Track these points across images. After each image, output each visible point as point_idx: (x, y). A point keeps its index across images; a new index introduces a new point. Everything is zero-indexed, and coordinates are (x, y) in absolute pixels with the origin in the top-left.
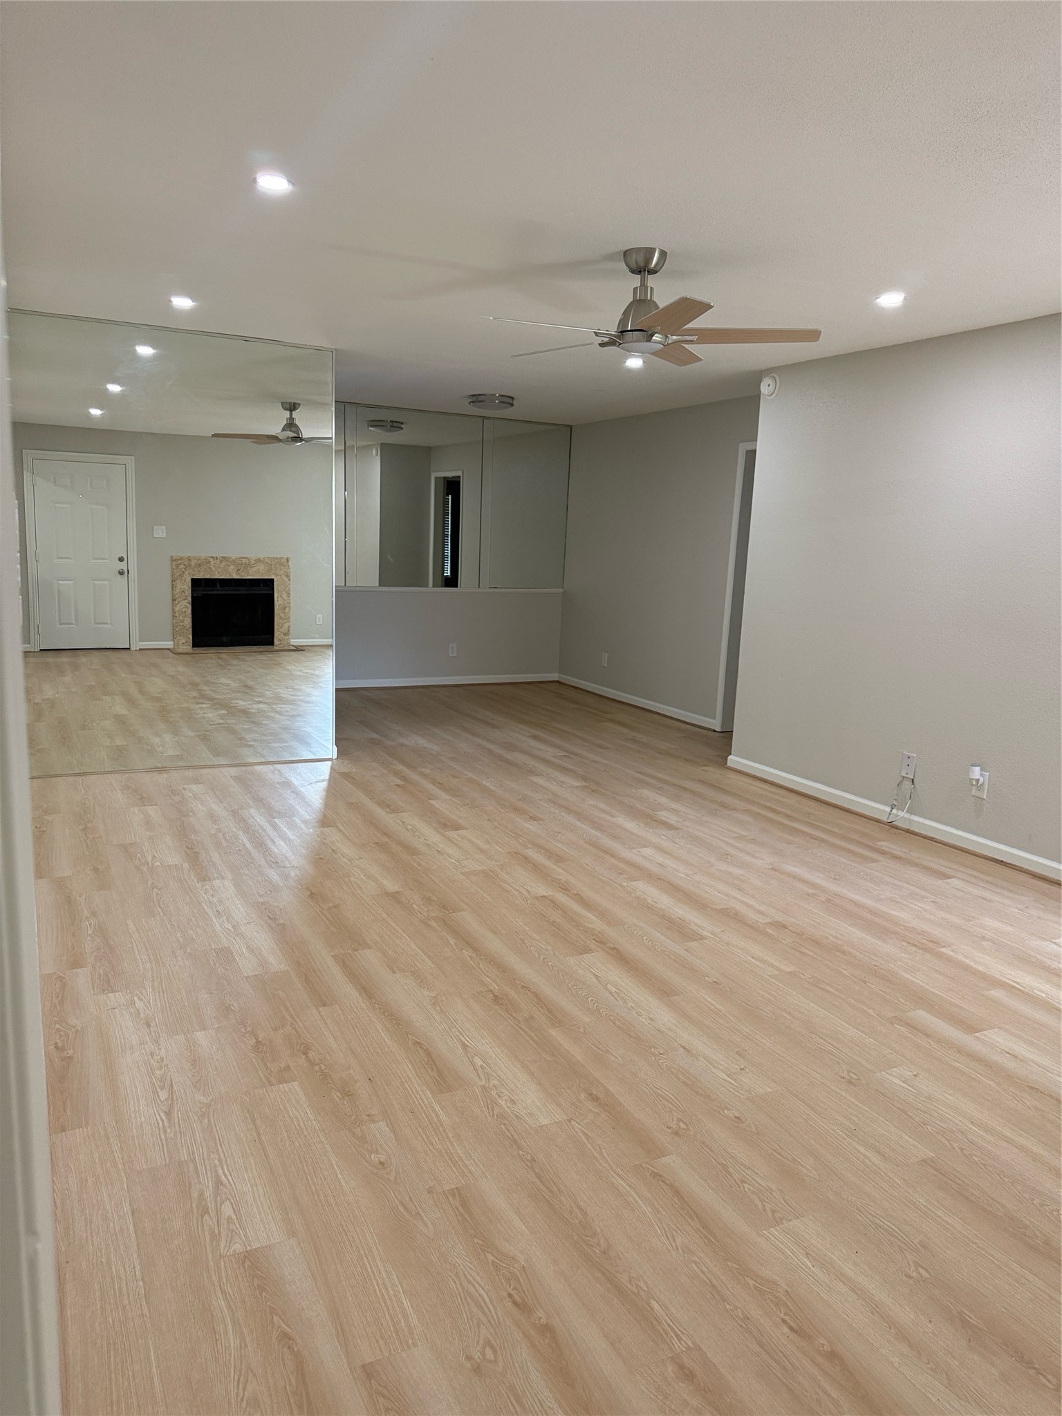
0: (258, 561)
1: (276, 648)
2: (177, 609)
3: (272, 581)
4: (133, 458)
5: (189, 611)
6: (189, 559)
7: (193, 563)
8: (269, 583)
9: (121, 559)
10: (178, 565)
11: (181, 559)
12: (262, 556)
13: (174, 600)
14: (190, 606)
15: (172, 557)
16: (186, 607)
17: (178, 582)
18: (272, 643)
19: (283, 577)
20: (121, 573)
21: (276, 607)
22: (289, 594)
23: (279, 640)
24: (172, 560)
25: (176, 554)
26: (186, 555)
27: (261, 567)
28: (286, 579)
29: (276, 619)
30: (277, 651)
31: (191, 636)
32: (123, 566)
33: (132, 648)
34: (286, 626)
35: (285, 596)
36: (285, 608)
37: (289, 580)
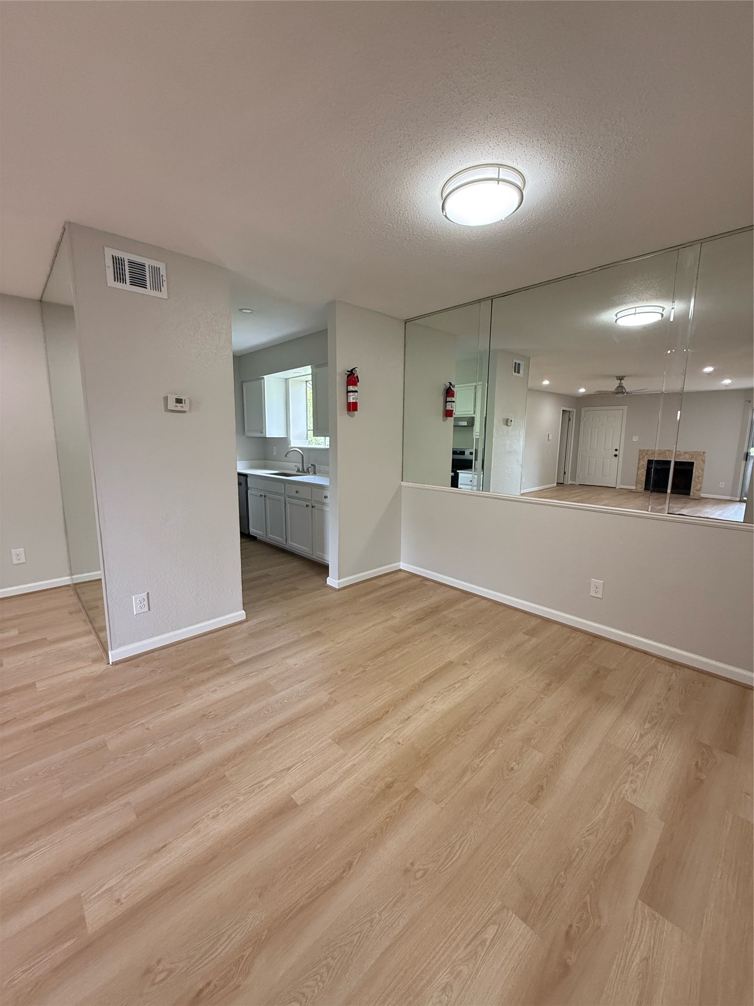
0: (686, 453)
1: (691, 497)
2: (639, 472)
3: (693, 463)
4: (627, 407)
5: (645, 474)
6: (648, 451)
7: (650, 452)
8: (691, 464)
9: (616, 450)
10: (642, 454)
11: (644, 450)
12: (688, 450)
13: (638, 469)
14: (645, 472)
15: (640, 450)
16: (644, 472)
17: (641, 461)
18: (689, 494)
19: (700, 461)
20: (616, 456)
21: (693, 476)
22: (703, 470)
23: (693, 493)
24: (640, 451)
25: (642, 448)
26: (647, 448)
27: (687, 456)
28: (702, 463)
29: (693, 482)
30: (690, 499)
31: (644, 485)
32: (617, 453)
33: (617, 488)
34: (699, 486)
35: (700, 471)
36: (699, 477)
37: (704, 463)
